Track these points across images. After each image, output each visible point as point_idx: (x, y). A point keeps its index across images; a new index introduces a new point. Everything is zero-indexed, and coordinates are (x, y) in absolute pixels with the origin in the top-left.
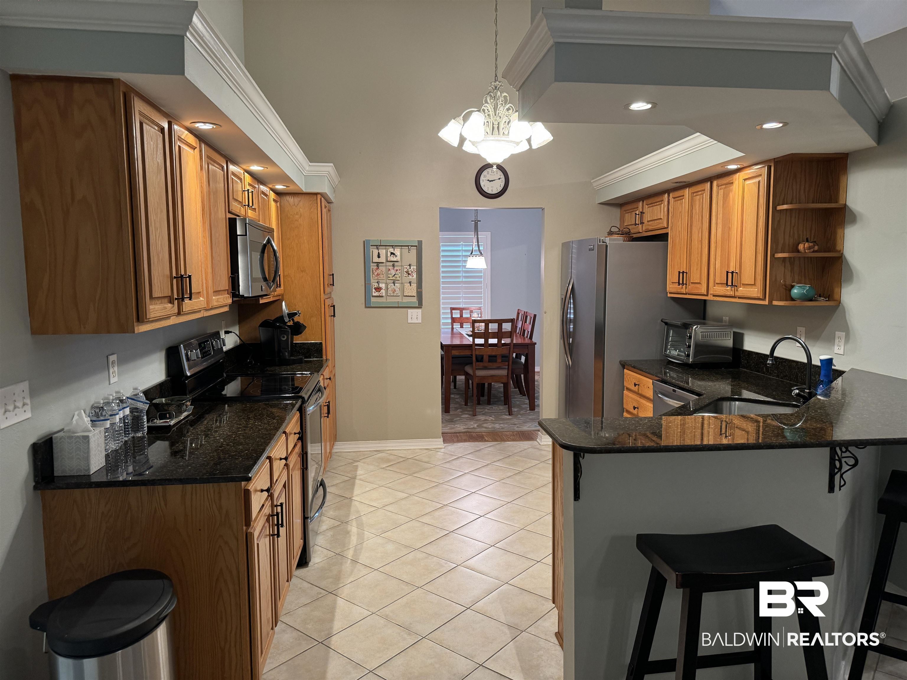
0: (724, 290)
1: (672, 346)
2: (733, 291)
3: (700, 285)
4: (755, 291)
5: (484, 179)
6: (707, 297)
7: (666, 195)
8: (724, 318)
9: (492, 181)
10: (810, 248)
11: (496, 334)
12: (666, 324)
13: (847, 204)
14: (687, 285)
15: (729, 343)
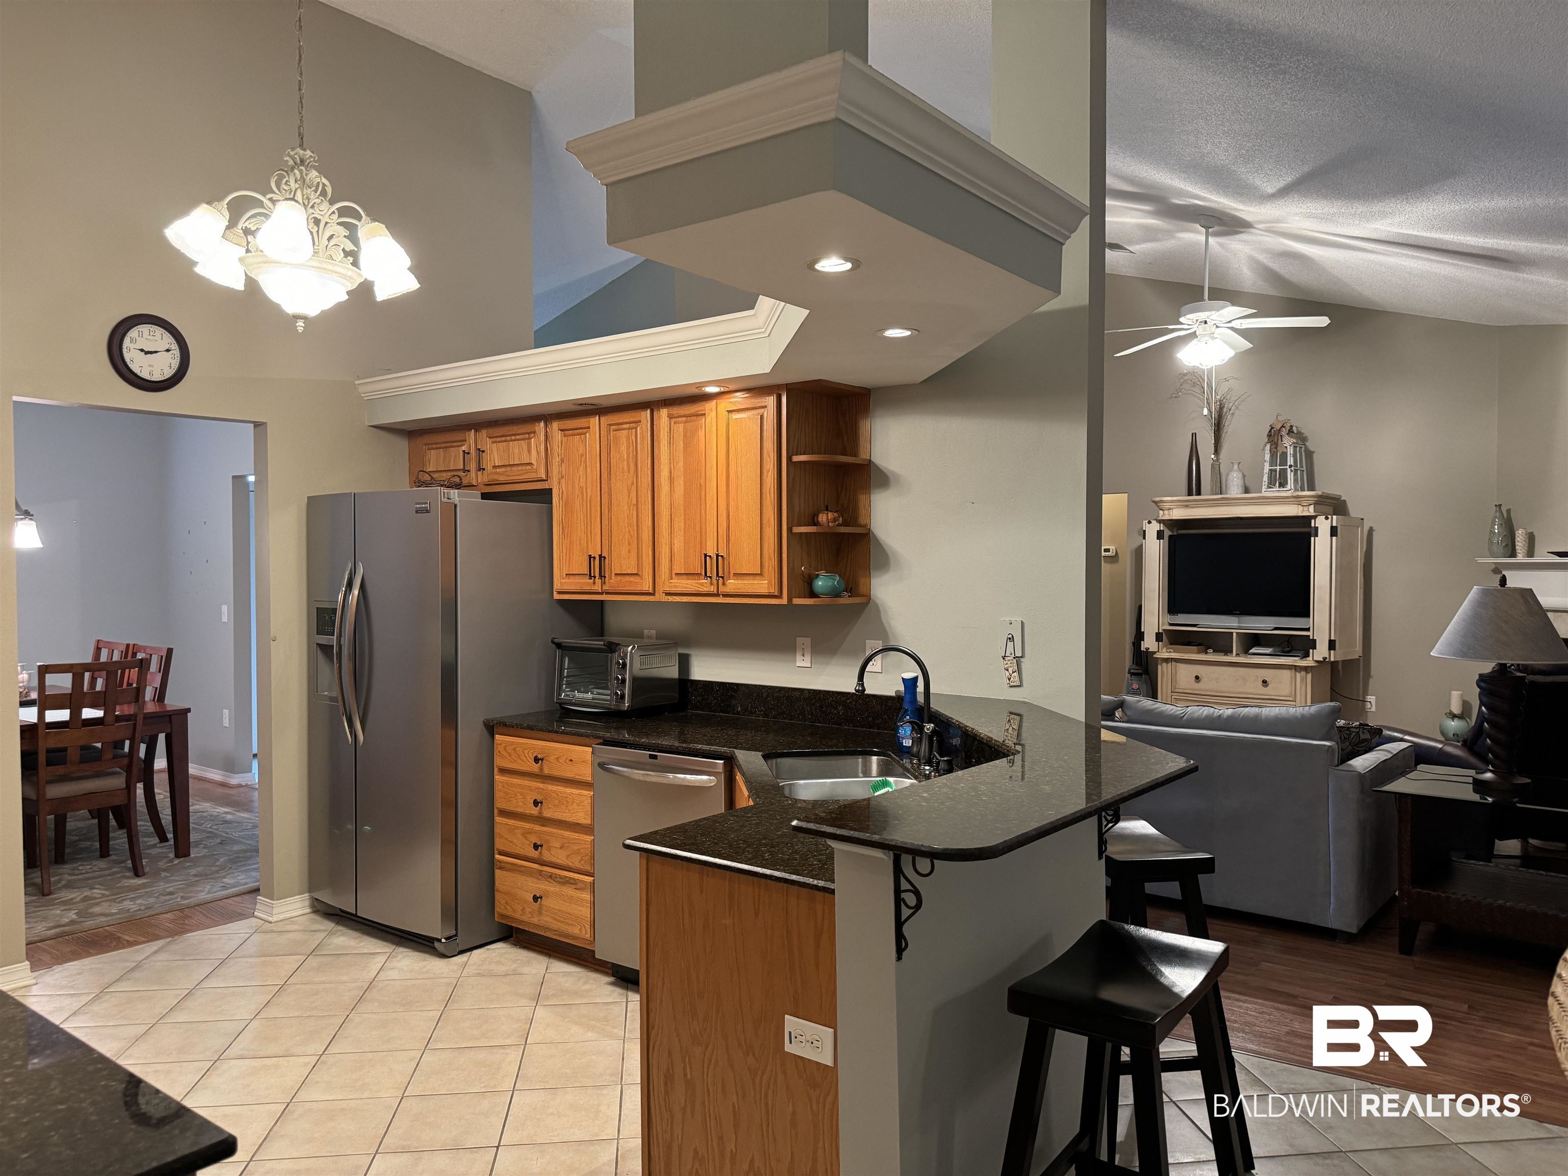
0: (694, 585)
1: (568, 684)
2: (716, 586)
3: (637, 577)
4: (763, 585)
5: (132, 346)
6: (652, 597)
7: (542, 424)
8: (645, 631)
9: (151, 353)
10: (835, 520)
11: (103, 696)
12: (559, 646)
13: (872, 459)
14: (607, 579)
15: (673, 672)
